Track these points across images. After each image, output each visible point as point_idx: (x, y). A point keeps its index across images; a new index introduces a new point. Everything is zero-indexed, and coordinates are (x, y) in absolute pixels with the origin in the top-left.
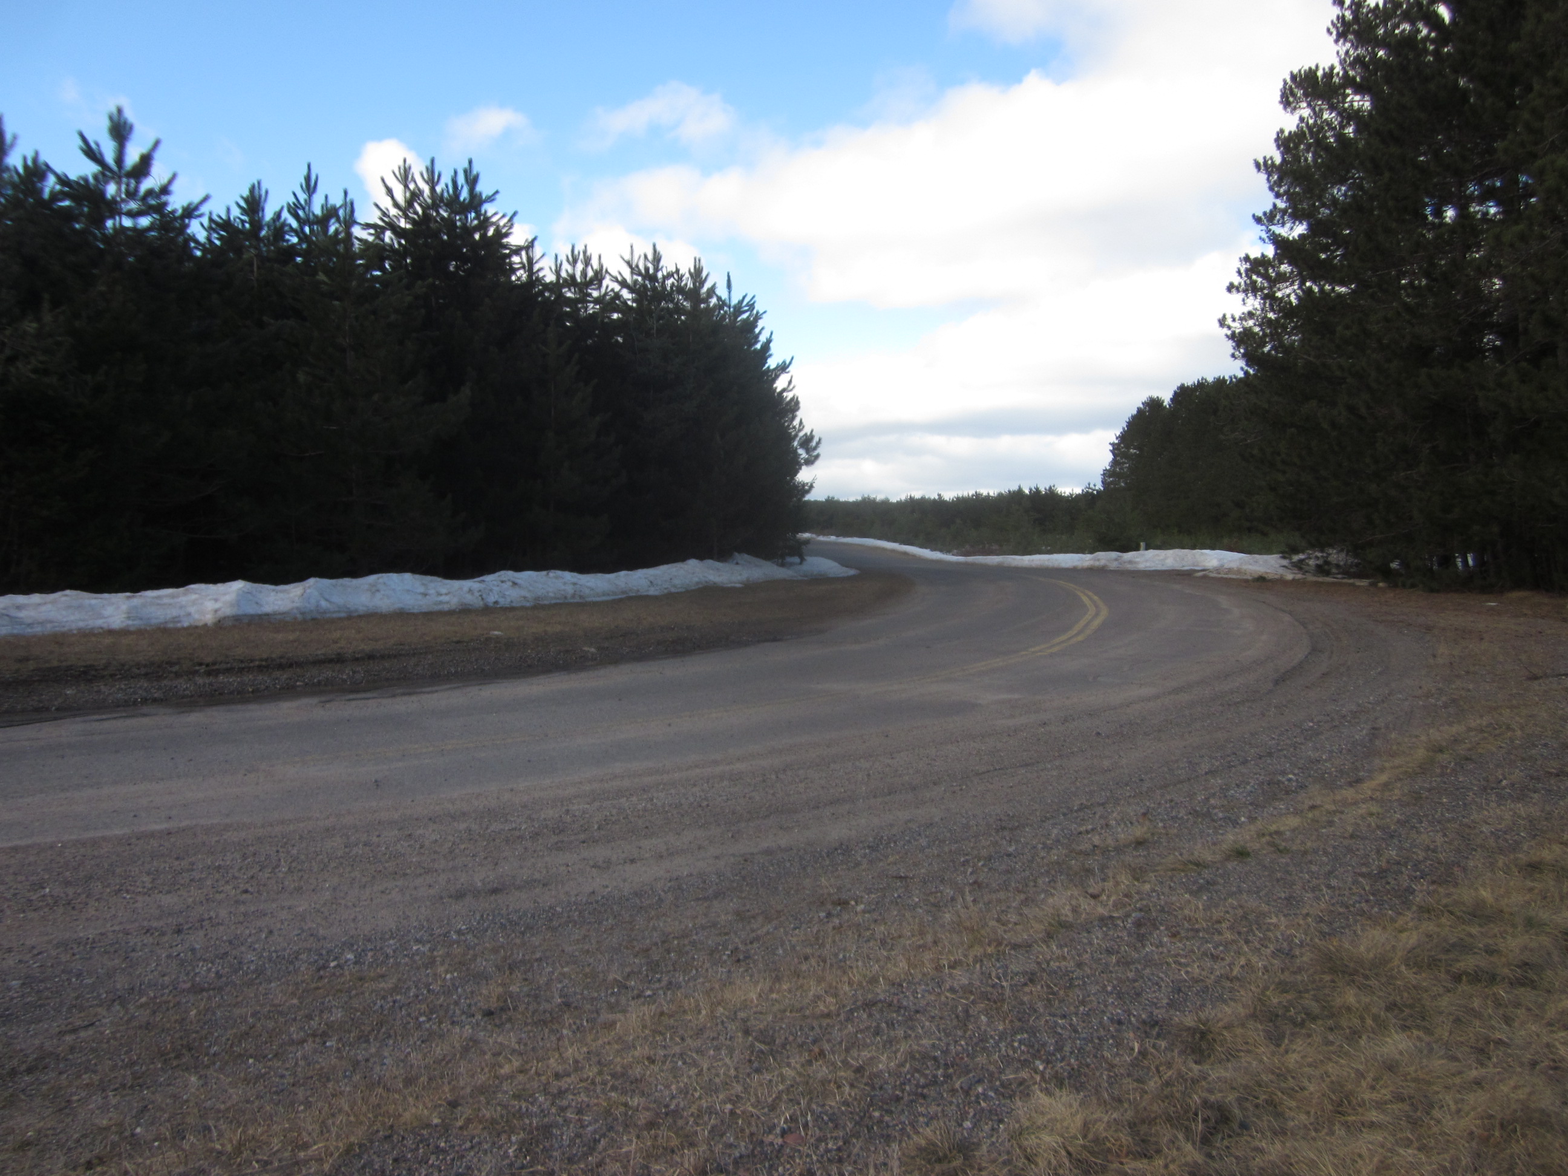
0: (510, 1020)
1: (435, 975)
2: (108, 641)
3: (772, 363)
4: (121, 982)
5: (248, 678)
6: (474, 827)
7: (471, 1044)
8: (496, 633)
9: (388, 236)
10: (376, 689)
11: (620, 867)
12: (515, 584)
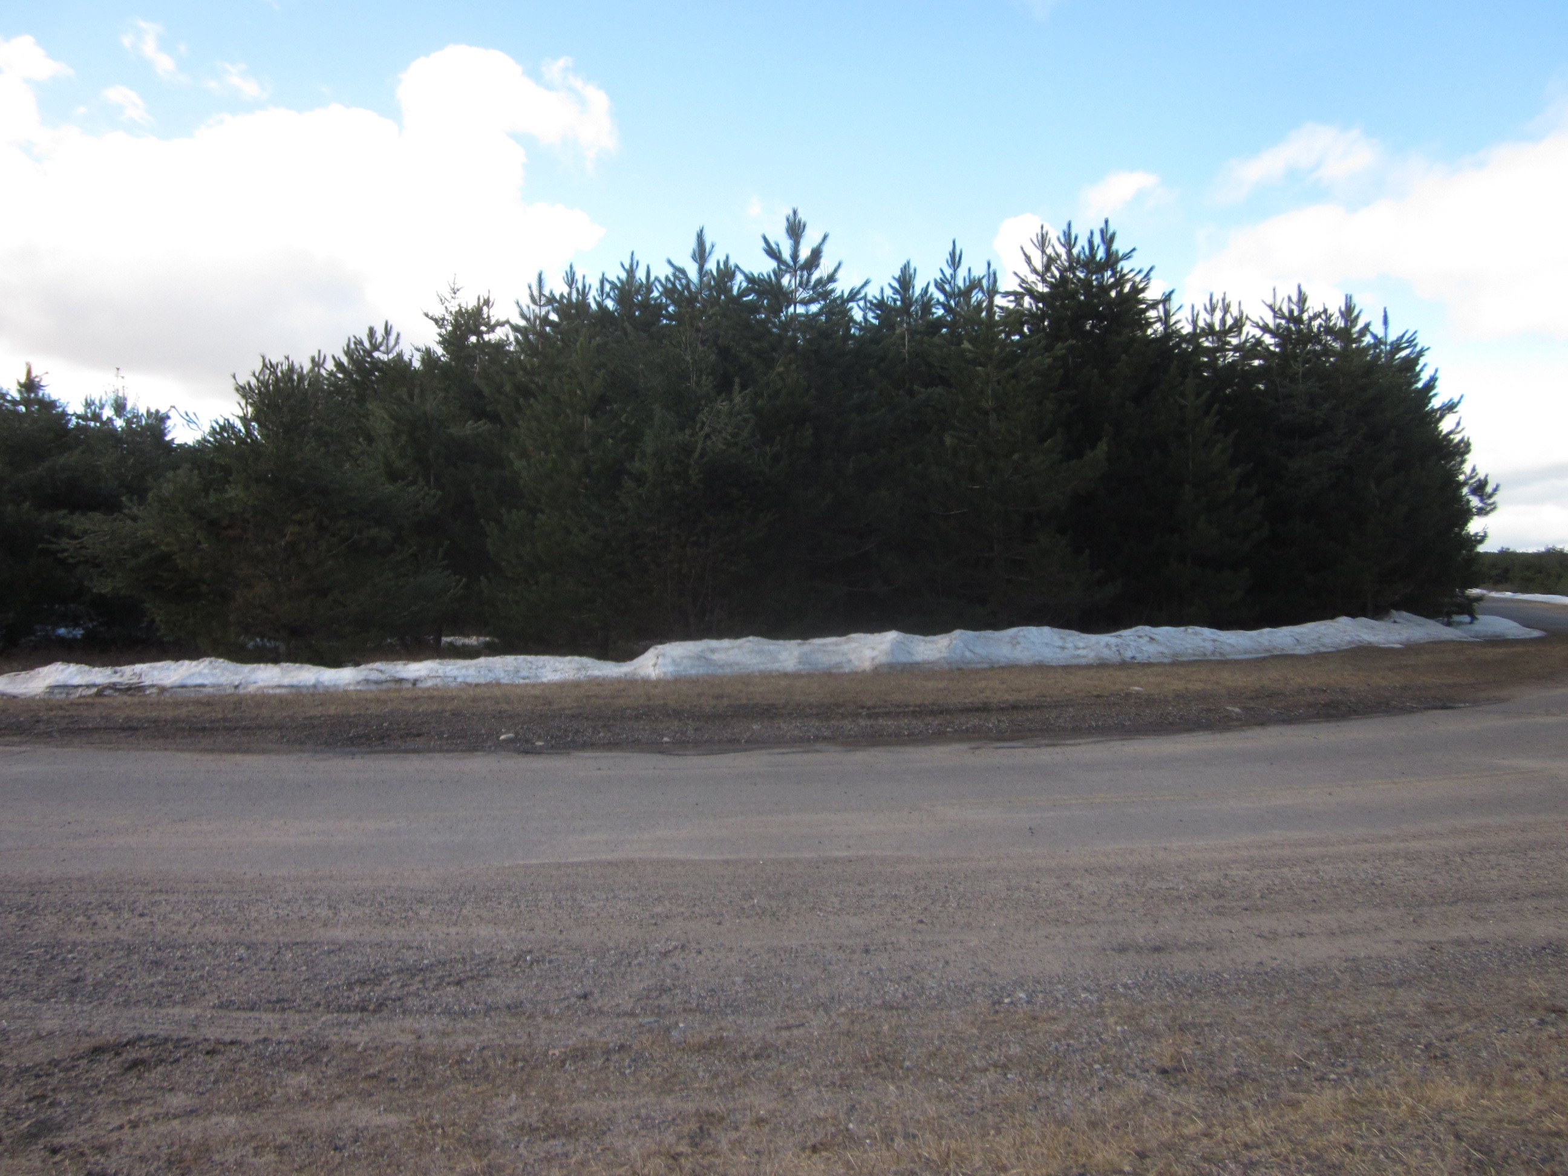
0: (1185, 1081)
1: (1106, 1025)
2: (784, 683)
3: (1436, 403)
4: (823, 991)
5: (904, 722)
6: (1132, 882)
7: (1149, 1099)
8: (1136, 688)
9: (1027, 301)
10: (1022, 738)
11: (1288, 939)
12: (1152, 639)
